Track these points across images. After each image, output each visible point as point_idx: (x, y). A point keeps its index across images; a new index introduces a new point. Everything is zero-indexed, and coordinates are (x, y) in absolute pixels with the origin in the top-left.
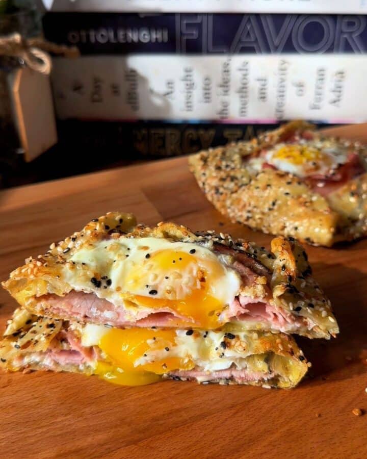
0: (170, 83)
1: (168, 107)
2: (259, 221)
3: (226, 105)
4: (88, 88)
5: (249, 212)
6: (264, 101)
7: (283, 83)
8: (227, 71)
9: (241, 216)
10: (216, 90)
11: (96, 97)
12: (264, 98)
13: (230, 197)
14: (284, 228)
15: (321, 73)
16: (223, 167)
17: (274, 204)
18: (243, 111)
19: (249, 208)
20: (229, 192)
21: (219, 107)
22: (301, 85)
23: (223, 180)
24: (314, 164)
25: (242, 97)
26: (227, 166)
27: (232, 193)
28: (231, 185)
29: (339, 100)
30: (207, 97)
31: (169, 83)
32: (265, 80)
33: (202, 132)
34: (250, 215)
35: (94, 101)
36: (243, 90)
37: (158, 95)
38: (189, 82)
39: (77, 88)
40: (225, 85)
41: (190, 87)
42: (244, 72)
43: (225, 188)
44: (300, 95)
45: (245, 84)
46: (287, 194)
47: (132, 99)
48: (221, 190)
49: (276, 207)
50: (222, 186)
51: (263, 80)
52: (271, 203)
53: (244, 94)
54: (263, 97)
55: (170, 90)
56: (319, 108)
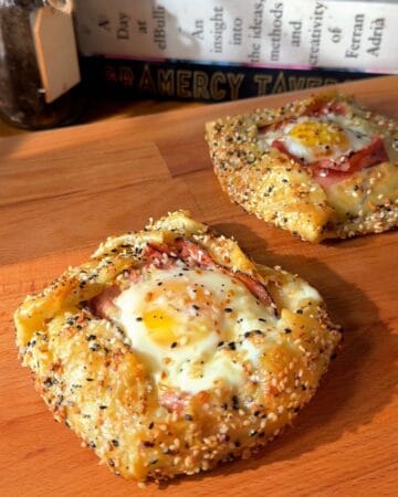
0: (199, 23)
1: (196, 46)
2: (253, 206)
3: (257, 48)
4: (115, 24)
5: (246, 194)
6: (298, 46)
7: (319, 28)
8: (259, 13)
9: (239, 197)
10: (246, 32)
11: (123, 33)
12: (298, 42)
13: (233, 174)
14: (275, 217)
15: (359, 18)
16: (235, 139)
17: (270, 190)
18: (275, 54)
19: (248, 191)
20: (233, 169)
21: (251, 50)
22: (336, 32)
23: (231, 154)
24: (327, 147)
25: (274, 40)
26: (239, 138)
27: (236, 170)
28: (237, 161)
29: (377, 49)
30: (237, 39)
31: (197, 22)
32: (300, 23)
33: (230, 75)
34: (246, 198)
35: (120, 37)
36: (276, 34)
37: (186, 34)
38: (220, 22)
39: (104, 23)
40: (257, 27)
41: (220, 27)
42: (278, 14)
43: (230, 164)
44: (336, 42)
45: (277, 26)
46: (285, 181)
47: (159, 36)
48: (227, 165)
49: (271, 194)
50: (228, 161)
51: (297, 24)
52: (268, 188)
53: (277, 38)
54: (296, 41)
55: (199, 29)
56: (356, 56)
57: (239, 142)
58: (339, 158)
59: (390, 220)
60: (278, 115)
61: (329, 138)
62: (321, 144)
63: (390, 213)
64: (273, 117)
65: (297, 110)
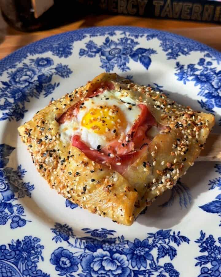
46: (93, 180)
57: (47, 141)
58: (124, 138)
59: (175, 178)
60: (69, 102)
61: (113, 122)
62: (109, 130)
63: (174, 172)
64: (65, 105)
65: (81, 95)
